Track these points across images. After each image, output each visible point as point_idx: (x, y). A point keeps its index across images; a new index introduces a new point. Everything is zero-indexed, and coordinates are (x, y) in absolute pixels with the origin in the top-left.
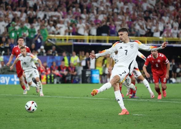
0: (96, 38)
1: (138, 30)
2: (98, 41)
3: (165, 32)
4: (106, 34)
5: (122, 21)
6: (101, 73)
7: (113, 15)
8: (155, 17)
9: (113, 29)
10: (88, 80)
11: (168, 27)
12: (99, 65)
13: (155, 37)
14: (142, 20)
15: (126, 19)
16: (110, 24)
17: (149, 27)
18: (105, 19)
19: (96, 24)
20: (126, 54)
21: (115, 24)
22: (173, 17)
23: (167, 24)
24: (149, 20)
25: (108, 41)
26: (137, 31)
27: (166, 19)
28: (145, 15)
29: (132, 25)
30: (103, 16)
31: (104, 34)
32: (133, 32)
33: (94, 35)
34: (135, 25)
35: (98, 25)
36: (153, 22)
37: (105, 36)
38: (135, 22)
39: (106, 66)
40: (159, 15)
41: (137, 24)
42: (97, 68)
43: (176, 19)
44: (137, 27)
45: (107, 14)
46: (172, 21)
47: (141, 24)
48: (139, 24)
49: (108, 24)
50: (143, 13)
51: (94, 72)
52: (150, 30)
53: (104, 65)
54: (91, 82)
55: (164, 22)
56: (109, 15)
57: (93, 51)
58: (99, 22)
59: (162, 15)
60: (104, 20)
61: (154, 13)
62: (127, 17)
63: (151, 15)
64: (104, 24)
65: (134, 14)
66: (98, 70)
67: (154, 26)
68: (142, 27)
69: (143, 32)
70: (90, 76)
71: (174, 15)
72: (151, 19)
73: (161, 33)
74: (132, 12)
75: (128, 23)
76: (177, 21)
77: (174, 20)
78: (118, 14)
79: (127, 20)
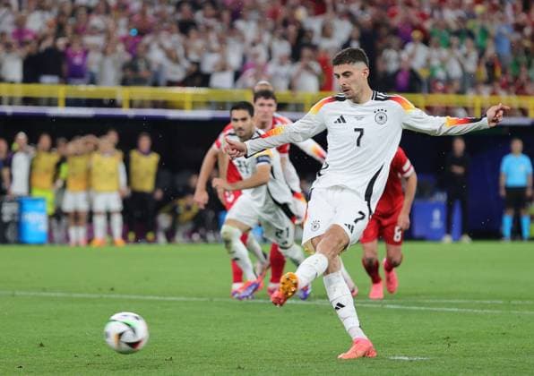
0: (21, 90)
1: (161, 66)
2: (27, 101)
3: (250, 72)
4: (55, 79)
5: (107, 33)
6: (50, 210)
7: (74, 13)
8: (212, 22)
9: (78, 60)
10: (10, 234)
11: (256, 56)
12: (43, 180)
13: (217, 88)
14: (169, 30)
15: (117, 26)
16: (68, 45)
17: (194, 57)
18: (50, 26)
19: (22, 44)
20: (358, 144)
21: (82, 45)
22: (270, 23)
23: (254, 44)
24: (193, 33)
25: (62, 102)
26: (154, 67)
27: (248, 28)
28: (179, 17)
29: (140, 49)
30: (43, 18)
31: (47, 79)
32: (143, 72)
33: (12, 82)
34: (147, 48)
35: (28, 49)
36: (206, 38)
37: (52, 84)
38: (147, 39)
39: (65, 186)
40: (226, 15)
41: (154, 47)
42: (37, 193)
43: (281, 31)
44: (157, 56)
45: (55, 11)
46: (267, 37)
47: (168, 44)
48: (161, 47)
49: (61, 43)
50: (171, 9)
51: (28, 206)
52: (197, 64)
53: (59, 183)
54: (20, 241)
55: (243, 40)
56: (61, 13)
57: (22, 136)
58: (28, 38)
59: (236, 15)
60: (46, 30)
61: (209, 10)
62: (123, 22)
63: (199, 16)
64: (47, 44)
65: (143, 13)
66: (43, 200)
67: (212, 51)
68: (171, 55)
69: (175, 73)
70: (16, 218)
71: (274, 15)
72: (202, 27)
73: (237, 75)
74: (136, 5)
75: (124, 40)
76: (284, 37)
77: (273, 32)
78: (90, 11)
79: (122, 32)
